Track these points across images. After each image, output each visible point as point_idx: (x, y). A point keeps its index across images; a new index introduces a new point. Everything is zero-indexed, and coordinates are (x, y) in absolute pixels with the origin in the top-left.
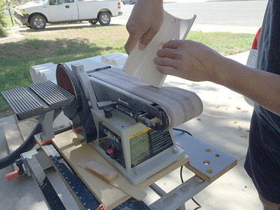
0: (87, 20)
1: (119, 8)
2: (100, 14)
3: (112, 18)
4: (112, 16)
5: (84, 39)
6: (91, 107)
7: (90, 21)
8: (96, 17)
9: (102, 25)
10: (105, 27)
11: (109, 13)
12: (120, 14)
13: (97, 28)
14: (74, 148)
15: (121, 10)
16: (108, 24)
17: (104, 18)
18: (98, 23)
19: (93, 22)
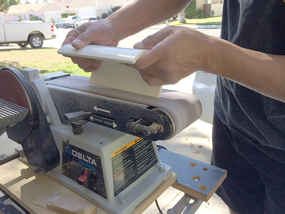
0: (15, 42)
1: (53, 30)
2: (31, 36)
3: (44, 41)
4: (45, 39)
5: (13, 63)
6: (50, 124)
7: (19, 43)
8: (26, 39)
9: (34, 47)
10: (37, 50)
11: (41, 36)
12: (54, 37)
13: (27, 51)
14: (25, 182)
15: (55, 33)
16: (40, 47)
17: (36, 41)
18: (29, 46)
19: (23, 45)
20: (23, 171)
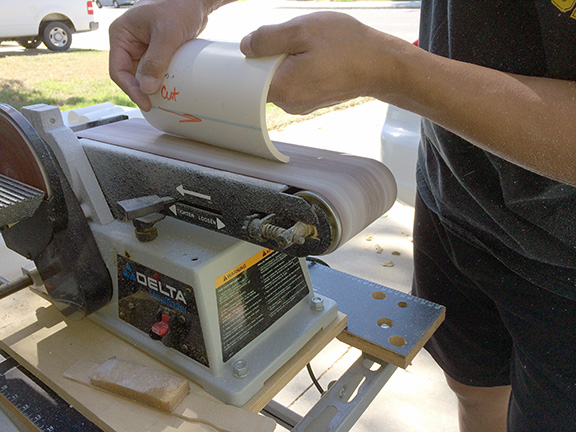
0: (13, 39)
1: (91, 12)
2: (45, 25)
3: (74, 36)
4: (75, 31)
5: (11, 82)
6: (90, 219)
7: (22, 40)
8: (37, 33)
9: (52, 49)
10: (60, 55)
11: (67, 24)
12: (93, 26)
13: (40, 56)
14: (46, 333)
15: (95, 18)
16: (66, 48)
17: (57, 35)
18: (42, 46)
19: (30, 44)
20: (40, 312)
